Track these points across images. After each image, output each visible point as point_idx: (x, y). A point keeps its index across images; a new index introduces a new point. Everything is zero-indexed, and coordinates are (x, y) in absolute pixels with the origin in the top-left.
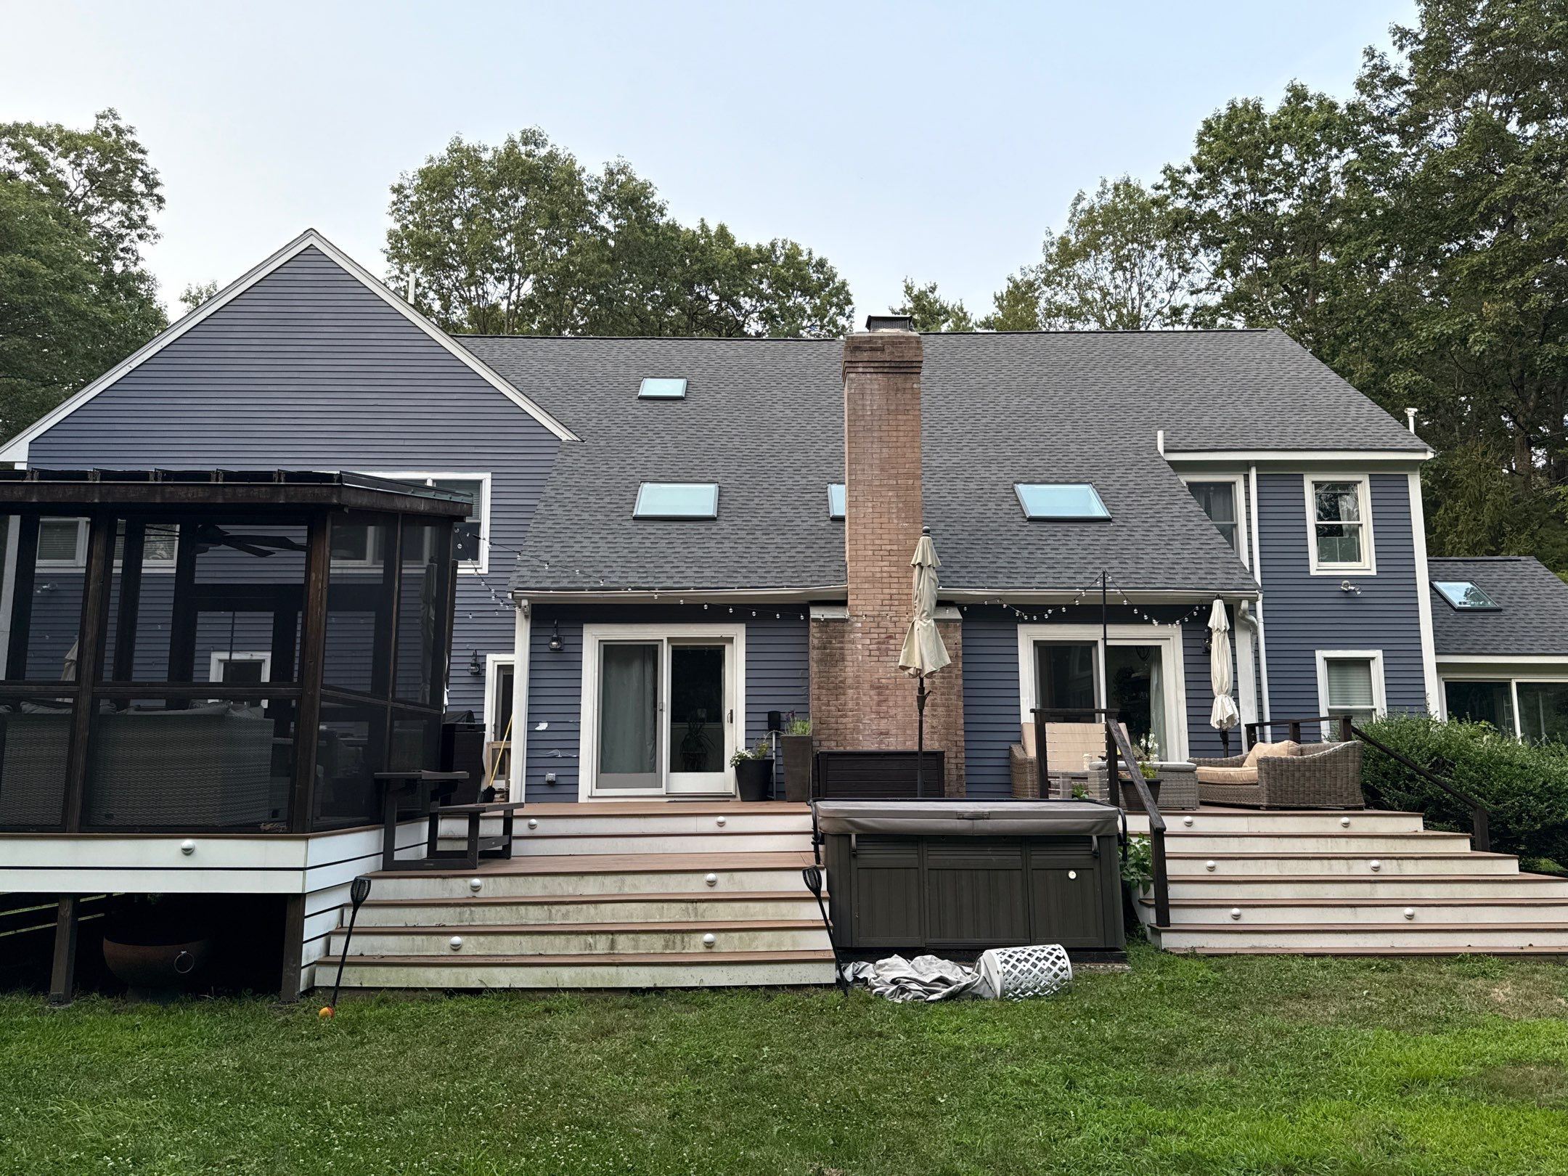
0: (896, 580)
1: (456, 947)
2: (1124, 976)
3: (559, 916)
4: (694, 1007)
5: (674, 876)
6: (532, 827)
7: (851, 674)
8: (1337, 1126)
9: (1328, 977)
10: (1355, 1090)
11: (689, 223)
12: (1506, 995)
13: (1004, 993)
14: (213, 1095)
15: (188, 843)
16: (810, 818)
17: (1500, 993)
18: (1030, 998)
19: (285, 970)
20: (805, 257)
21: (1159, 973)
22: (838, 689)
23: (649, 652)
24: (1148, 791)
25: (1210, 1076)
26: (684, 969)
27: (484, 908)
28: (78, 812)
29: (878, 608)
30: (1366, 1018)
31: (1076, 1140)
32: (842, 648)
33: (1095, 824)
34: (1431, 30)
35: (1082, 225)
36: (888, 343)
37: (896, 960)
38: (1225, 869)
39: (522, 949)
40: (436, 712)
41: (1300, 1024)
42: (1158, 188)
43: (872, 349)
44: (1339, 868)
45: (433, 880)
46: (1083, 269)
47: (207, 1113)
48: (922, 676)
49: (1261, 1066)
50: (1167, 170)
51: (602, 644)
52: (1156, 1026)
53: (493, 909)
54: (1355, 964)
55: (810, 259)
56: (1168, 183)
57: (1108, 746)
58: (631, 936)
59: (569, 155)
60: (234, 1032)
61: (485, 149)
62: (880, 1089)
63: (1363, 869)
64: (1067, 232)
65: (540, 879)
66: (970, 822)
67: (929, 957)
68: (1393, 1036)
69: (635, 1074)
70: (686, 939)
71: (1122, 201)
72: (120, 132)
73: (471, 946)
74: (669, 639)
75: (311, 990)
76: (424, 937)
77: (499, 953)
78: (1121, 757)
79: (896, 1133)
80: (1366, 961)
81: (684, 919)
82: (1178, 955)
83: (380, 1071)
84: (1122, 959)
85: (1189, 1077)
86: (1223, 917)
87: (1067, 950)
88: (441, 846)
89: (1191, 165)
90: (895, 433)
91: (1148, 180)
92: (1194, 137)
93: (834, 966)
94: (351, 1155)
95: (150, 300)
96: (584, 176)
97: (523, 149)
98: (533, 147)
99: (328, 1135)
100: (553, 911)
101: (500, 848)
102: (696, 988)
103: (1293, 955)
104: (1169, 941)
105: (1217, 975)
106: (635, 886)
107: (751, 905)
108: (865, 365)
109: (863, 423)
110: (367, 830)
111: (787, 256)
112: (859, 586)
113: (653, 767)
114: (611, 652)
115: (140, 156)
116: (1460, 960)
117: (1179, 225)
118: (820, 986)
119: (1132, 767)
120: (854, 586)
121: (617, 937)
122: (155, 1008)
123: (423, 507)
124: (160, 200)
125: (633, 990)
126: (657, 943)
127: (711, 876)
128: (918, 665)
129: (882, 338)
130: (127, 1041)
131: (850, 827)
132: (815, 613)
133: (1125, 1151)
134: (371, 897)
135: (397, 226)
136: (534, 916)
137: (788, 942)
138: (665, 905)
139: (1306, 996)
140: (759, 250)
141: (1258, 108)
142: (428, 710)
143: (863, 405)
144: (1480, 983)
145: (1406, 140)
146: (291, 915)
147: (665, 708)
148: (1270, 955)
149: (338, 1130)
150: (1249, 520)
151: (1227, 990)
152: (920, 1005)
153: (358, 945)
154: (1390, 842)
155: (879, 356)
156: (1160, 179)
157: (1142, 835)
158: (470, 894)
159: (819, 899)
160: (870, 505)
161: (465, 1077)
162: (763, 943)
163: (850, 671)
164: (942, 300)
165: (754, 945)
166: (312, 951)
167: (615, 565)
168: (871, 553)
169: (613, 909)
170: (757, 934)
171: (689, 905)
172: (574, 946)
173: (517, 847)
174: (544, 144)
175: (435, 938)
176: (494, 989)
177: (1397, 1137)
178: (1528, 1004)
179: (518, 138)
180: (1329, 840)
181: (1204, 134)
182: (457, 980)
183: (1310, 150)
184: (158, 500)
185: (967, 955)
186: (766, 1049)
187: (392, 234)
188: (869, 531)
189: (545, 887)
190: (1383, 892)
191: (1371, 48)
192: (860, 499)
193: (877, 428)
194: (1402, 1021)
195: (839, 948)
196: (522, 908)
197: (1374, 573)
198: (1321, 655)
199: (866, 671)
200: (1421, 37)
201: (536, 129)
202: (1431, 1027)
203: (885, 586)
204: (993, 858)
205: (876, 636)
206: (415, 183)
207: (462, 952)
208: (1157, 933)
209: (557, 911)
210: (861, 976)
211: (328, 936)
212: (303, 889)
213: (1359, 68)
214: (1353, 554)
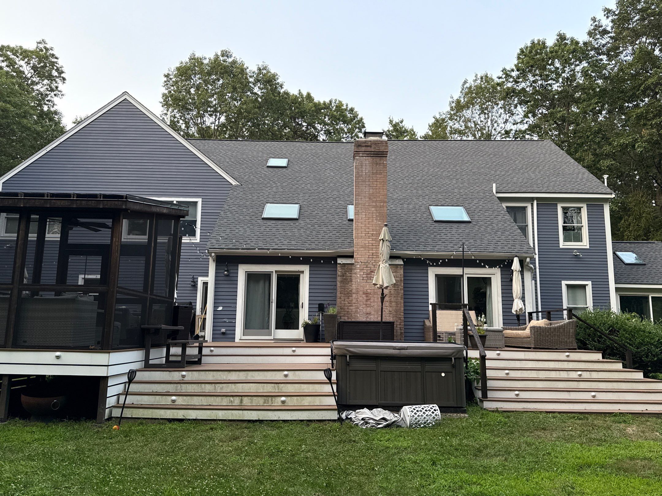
0: (375, 247)
1: (174, 401)
2: (465, 419)
3: (219, 389)
4: (275, 429)
5: (270, 372)
6: (212, 351)
7: (355, 288)
8: (547, 483)
9: (555, 421)
10: (558, 468)
11: (293, 91)
12: (633, 430)
13: (411, 426)
14: (62, 460)
15: (58, 354)
16: (330, 349)
17: (630, 430)
18: (423, 427)
19: (99, 409)
20: (345, 107)
21: (481, 418)
22: (349, 294)
23: (267, 276)
24: (479, 339)
25: (496, 461)
26: (272, 412)
27: (186, 385)
28: (11, 340)
29: (367, 259)
30: (570, 439)
31: (432, 486)
32: (351, 276)
33: (454, 353)
34: (621, 10)
35: (466, 94)
36: (373, 144)
37: (366, 410)
38: (513, 374)
39: (202, 402)
40: (171, 300)
41: (539, 441)
42: (499, 78)
43: (366, 146)
44: (564, 375)
45: (165, 372)
46: (467, 113)
47: (59, 467)
48: (383, 288)
49: (519, 458)
50: (504, 70)
51: (247, 273)
52: (476, 440)
53: (190, 385)
54: (568, 416)
55: (347, 108)
56: (504, 76)
57: (464, 320)
58: (249, 398)
59: (242, 61)
60: (75, 435)
61: (205, 59)
62: (351, 464)
63: (574, 375)
64: (460, 97)
65: (212, 373)
66: (399, 351)
67: (379, 409)
68: (579, 446)
69: (246, 455)
70: (273, 399)
71: (484, 84)
72: (47, 49)
73: (180, 401)
74: (276, 271)
75: (110, 418)
76: (160, 397)
77: (192, 404)
78: (469, 326)
79: (354, 482)
80: (573, 414)
81: (273, 391)
82: (490, 411)
83: (135, 452)
84: (464, 412)
85: (486, 462)
86: (511, 395)
87: (439, 407)
88: (171, 359)
89: (514, 68)
90: (375, 183)
91: (496, 74)
92: (516, 56)
93: (337, 412)
94: (117, 486)
95: (59, 123)
96: (248, 70)
97: (222, 58)
98: (226, 58)
99: (109, 478)
100: (217, 386)
101: (197, 360)
102: (277, 420)
103: (541, 412)
104: (487, 405)
105: (506, 420)
106: (252, 376)
107: (302, 385)
108: (363, 153)
109: (361, 178)
110: (137, 350)
111: (337, 106)
112: (359, 249)
113: (268, 327)
114: (251, 277)
115: (55, 60)
116: (615, 416)
117: (509, 94)
118: (330, 420)
119: (473, 329)
120: (357, 249)
121: (243, 398)
122: (43, 424)
123: (165, 211)
124: (64, 79)
125: (249, 421)
126: (261, 401)
127: (286, 373)
128: (381, 283)
129: (370, 141)
130: (28, 437)
131: (346, 352)
132: (339, 261)
133: (453, 491)
134: (136, 379)
135: (166, 92)
136: (208, 388)
137: (318, 401)
138: (265, 385)
139: (544, 429)
140: (324, 103)
141: (544, 43)
142: (167, 300)
143: (362, 170)
144: (622, 426)
145: (610, 59)
146: (101, 387)
147: (273, 302)
148: (530, 412)
149: (113, 476)
150: (533, 223)
151: (509, 426)
152: (374, 429)
153: (130, 400)
154: (587, 364)
155: (369, 149)
156: (500, 74)
157: (476, 359)
158: (181, 378)
159: (331, 383)
160: (364, 214)
161: (172, 455)
162: (307, 402)
163: (354, 286)
164: (405, 126)
165: (303, 402)
166: (111, 402)
167: (253, 239)
168: (364, 235)
169: (243, 386)
170: (304, 398)
171: (276, 385)
172: (225, 402)
173: (204, 359)
174: (231, 56)
175: (164, 397)
176: (189, 419)
177: (573, 488)
178: (642, 434)
179: (219, 54)
180: (560, 362)
181: (520, 55)
182: (173, 415)
183: (566, 62)
184: (48, 206)
185: (396, 409)
186: (303, 446)
187: (164, 95)
188: (364, 225)
189: (213, 376)
190: (582, 385)
191: (594, 17)
192: (360, 211)
193: (367, 180)
194: (585, 441)
195: (339, 405)
196: (203, 385)
197: (588, 247)
198: (564, 283)
199: (361, 286)
200: (617, 13)
201: (227, 50)
202: (597, 443)
203: (370, 249)
204: (409, 367)
205: (366, 271)
206: (174, 73)
207: (176, 403)
208: (482, 401)
209: (218, 386)
210: (349, 417)
211: (118, 395)
212: (107, 374)
213: (589, 26)
214: (579, 239)
